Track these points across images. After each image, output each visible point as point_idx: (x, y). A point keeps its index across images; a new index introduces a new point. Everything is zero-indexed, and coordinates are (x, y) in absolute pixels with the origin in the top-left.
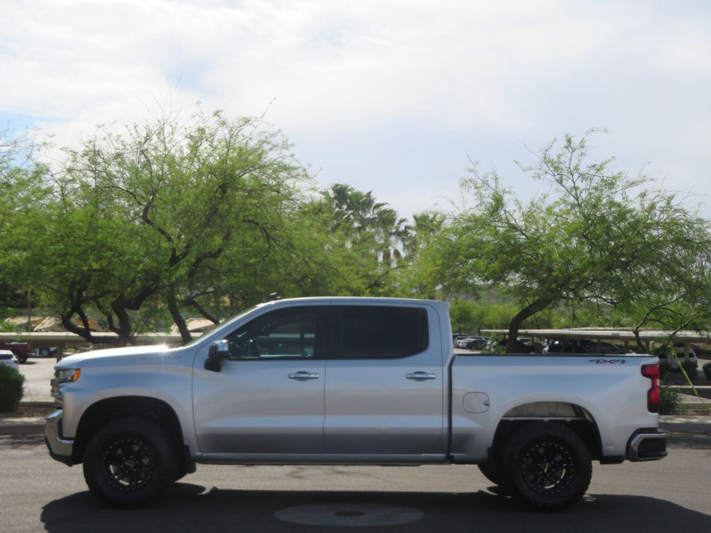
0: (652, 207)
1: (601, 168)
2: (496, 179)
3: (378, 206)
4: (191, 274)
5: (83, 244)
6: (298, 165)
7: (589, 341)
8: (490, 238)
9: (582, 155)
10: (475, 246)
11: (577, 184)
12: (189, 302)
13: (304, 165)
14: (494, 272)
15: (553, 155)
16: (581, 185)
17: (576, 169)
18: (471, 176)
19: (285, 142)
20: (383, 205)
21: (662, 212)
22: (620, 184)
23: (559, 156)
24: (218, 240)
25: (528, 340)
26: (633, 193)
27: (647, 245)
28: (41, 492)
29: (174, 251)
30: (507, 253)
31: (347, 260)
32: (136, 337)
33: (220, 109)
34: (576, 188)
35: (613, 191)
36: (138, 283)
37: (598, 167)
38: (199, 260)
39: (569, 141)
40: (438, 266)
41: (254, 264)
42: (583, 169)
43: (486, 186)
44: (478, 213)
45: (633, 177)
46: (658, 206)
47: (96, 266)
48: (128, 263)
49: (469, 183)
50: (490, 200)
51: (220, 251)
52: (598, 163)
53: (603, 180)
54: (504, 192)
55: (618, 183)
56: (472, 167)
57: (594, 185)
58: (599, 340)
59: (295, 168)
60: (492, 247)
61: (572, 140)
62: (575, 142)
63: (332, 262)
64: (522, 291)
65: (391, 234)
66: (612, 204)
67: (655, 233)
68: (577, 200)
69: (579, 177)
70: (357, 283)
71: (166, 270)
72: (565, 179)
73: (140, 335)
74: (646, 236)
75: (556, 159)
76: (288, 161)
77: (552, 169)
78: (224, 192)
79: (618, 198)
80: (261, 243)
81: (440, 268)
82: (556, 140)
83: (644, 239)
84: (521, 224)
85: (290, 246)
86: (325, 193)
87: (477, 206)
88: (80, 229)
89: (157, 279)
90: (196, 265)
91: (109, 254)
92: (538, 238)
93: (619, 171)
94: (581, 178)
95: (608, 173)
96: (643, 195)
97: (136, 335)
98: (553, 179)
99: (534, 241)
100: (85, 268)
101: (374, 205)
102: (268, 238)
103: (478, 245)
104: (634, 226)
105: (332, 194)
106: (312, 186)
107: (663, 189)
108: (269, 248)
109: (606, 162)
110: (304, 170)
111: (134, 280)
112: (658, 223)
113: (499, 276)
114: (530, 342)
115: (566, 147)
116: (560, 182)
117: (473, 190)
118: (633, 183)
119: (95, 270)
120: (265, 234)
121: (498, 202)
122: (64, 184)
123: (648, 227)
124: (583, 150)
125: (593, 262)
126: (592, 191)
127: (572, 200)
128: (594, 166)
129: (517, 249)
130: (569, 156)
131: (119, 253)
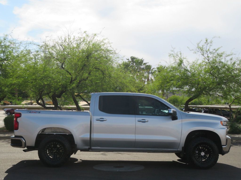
0: (234, 63)
1: (218, 50)
2: (181, 54)
3: (145, 64)
4: (77, 86)
5: (41, 76)
6: (113, 50)
7: (218, 109)
8: (178, 74)
9: (211, 45)
10: (173, 77)
11: (209, 56)
12: (78, 95)
13: (115, 49)
14: (179, 85)
15: (201, 46)
16: (210, 56)
17: (209, 50)
18: (173, 53)
19: (108, 42)
20: (146, 63)
21: (238, 65)
22: (224, 55)
23: (203, 46)
24: (87, 75)
25: (197, 109)
26: (228, 58)
27: (232, 76)
28: (17, 158)
29: (72, 78)
30: (183, 79)
31: (130, 81)
32: (61, 107)
33: (86, 31)
34: (208, 57)
35: (221, 58)
36: (60, 89)
37: (216, 50)
38: (80, 81)
39: (207, 41)
40: (160, 83)
41: (99, 83)
42: (211, 50)
43: (177, 56)
44: (174, 65)
45: (228, 53)
46: (237, 63)
47: (46, 83)
48: (56, 82)
49: (172, 55)
50: (179, 61)
51: (87, 78)
52: (216, 48)
53: (218, 54)
54: (184, 58)
55: (223, 55)
56: (173, 50)
57: (215, 55)
58: (221, 109)
59: (111, 51)
60: (178, 77)
61: (208, 40)
62: (209, 41)
63: (124, 82)
64: (189, 92)
65: (150, 73)
66: (220, 62)
67: (235, 72)
68: (209, 61)
69: (209, 53)
70: (133, 89)
71: (69, 85)
72: (205, 54)
73: (63, 106)
74: (233, 73)
75: (202, 47)
76: (109, 48)
77: (200, 50)
78: (88, 59)
79: (223, 60)
80: (101, 76)
81: (161, 84)
82: (202, 41)
83: (232, 74)
84: (189, 69)
85: (110, 77)
86: (128, 60)
87: (174, 63)
88: (40, 71)
89: (66, 88)
90: (79, 83)
91: (50, 79)
92: (195, 74)
93: (223, 51)
94: (210, 53)
95: (220, 52)
96: (231, 59)
97: (61, 106)
98: (200, 54)
99: (193, 75)
100: (42, 84)
101: (143, 63)
102: (103, 74)
103: (174, 76)
104: (228, 70)
105: (130, 60)
106: (117, 57)
107: (239, 57)
108: (104, 77)
109: (219, 48)
110: (115, 51)
111: (59, 88)
112: (236, 69)
113: (180, 87)
114: (198, 110)
115: (205, 43)
116: (203, 55)
117: (173, 58)
118: (228, 55)
119: (46, 85)
120: (102, 73)
121: (181, 62)
122: (36, 56)
123: (233, 70)
124: (211, 44)
125: (213, 82)
126: (214, 58)
127: (207, 61)
128: (215, 49)
129: (187, 77)
130: (206, 46)
131: (53, 79)
